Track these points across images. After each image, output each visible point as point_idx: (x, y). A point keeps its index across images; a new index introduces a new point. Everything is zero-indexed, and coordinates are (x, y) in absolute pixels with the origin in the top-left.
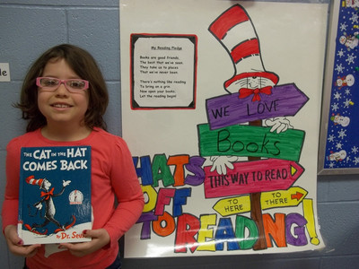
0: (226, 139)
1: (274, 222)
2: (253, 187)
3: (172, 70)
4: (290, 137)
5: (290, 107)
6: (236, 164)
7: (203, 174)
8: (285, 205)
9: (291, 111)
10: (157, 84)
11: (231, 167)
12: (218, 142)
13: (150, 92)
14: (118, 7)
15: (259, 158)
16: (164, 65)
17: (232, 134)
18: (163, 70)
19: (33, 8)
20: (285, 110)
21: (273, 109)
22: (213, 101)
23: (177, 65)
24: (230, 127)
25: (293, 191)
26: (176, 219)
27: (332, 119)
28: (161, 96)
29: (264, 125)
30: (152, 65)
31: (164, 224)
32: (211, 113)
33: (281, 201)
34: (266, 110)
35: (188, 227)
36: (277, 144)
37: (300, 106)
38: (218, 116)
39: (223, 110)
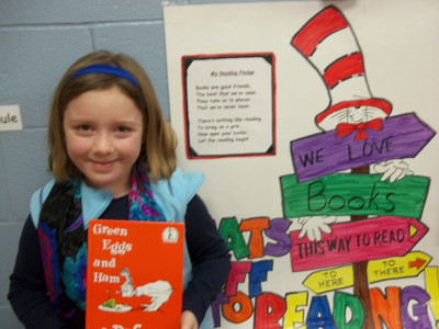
0: (320, 194)
1: (386, 297)
2: (358, 255)
3: (242, 103)
4: (408, 186)
5: (410, 145)
6: (334, 227)
7: (288, 242)
9: (409, 151)
10: (222, 124)
11: (328, 230)
12: (309, 198)
13: (213, 134)
14: (162, 19)
15: (365, 217)
16: (229, 96)
17: (328, 187)
18: (228, 104)
20: (401, 150)
21: (384, 150)
22: (300, 144)
23: (248, 96)
24: (326, 178)
25: (411, 257)
26: (253, 300)
28: (226, 140)
29: (372, 171)
30: (213, 98)
31: (237, 307)
32: (297, 160)
33: (395, 271)
34: (375, 152)
35: (270, 310)
36: (390, 197)
37: (422, 144)
38: (308, 164)
39: (315, 155)
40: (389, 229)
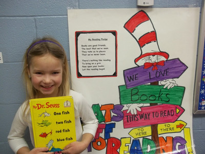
0: (136, 94)
1: (166, 141)
2: (153, 121)
3: (102, 53)
4: (176, 91)
5: (176, 72)
6: (143, 108)
7: (122, 115)
8: (173, 131)
9: (176, 75)
10: (93, 62)
11: (140, 110)
12: (132, 96)
13: (89, 67)
14: (67, 15)
15: (156, 104)
16: (97, 50)
17: (140, 91)
18: (96, 53)
19: (15, 18)
20: (172, 74)
21: (165, 74)
22: (128, 71)
23: (104, 50)
24: (139, 87)
25: (177, 123)
26: (106, 140)
27: (203, 80)
28: (95, 69)
29: (160, 84)
30: (89, 50)
31: (99, 143)
32: (127, 79)
33: (170, 129)
34: (161, 75)
35: (114, 145)
36: (168, 96)
37: (182, 72)
38: (131, 80)
39: (134, 76)
40: (167, 110)
